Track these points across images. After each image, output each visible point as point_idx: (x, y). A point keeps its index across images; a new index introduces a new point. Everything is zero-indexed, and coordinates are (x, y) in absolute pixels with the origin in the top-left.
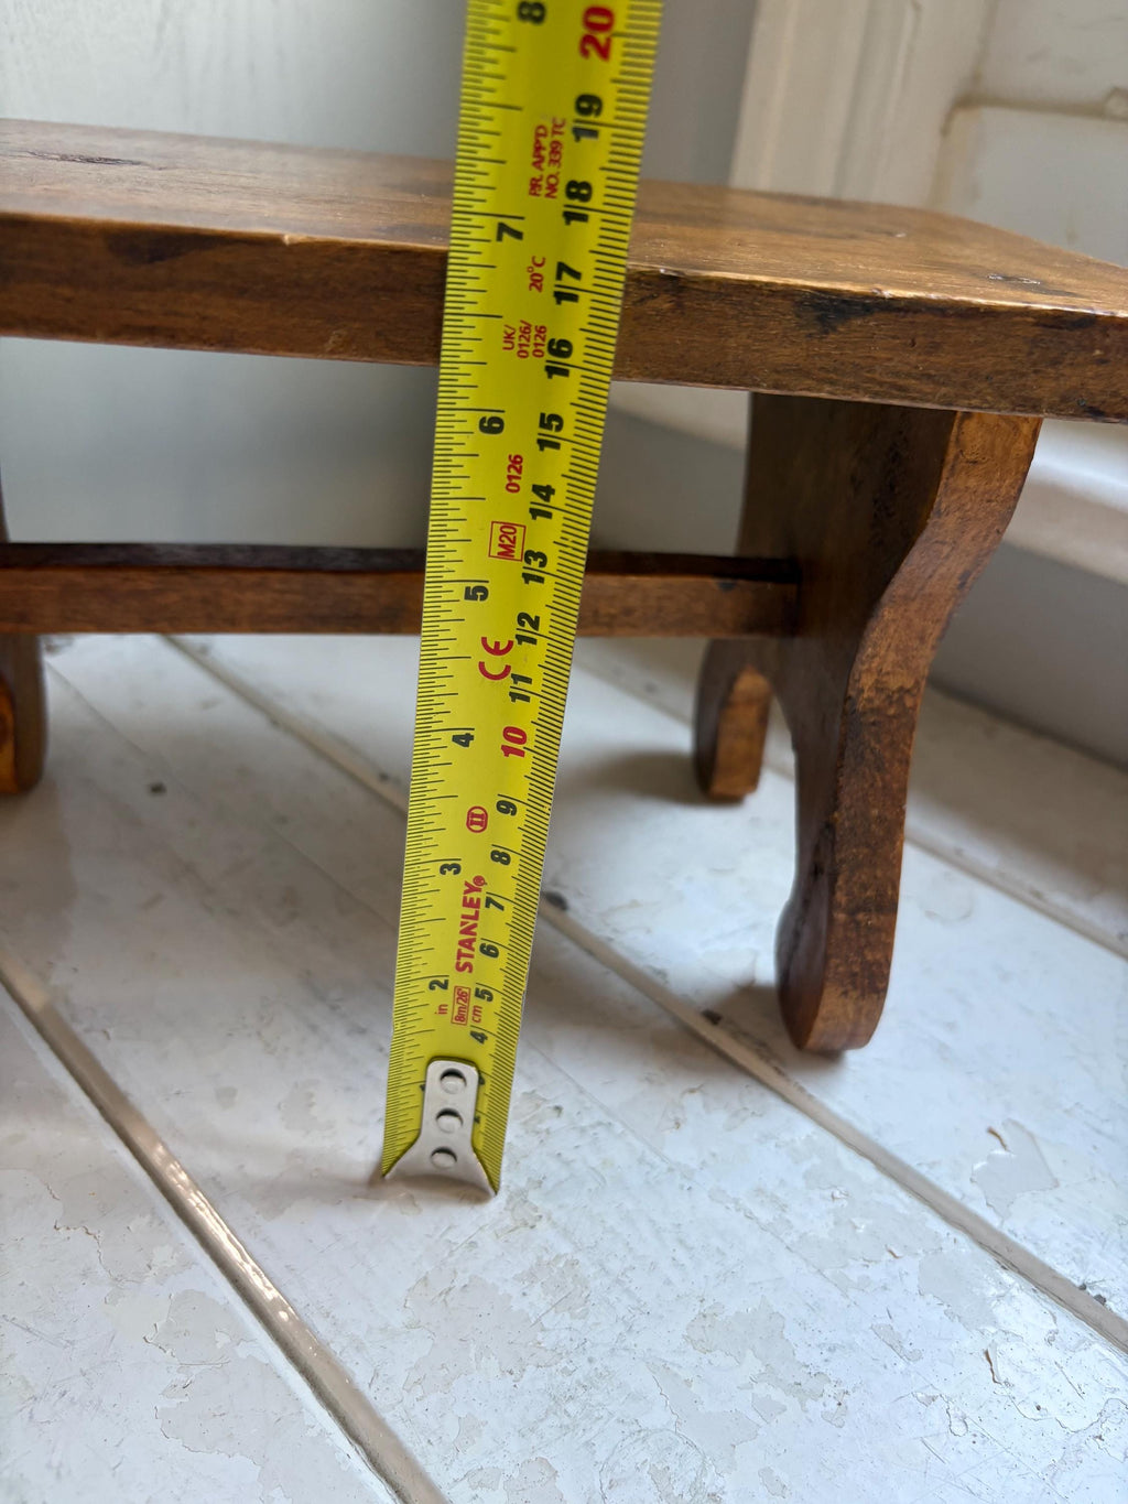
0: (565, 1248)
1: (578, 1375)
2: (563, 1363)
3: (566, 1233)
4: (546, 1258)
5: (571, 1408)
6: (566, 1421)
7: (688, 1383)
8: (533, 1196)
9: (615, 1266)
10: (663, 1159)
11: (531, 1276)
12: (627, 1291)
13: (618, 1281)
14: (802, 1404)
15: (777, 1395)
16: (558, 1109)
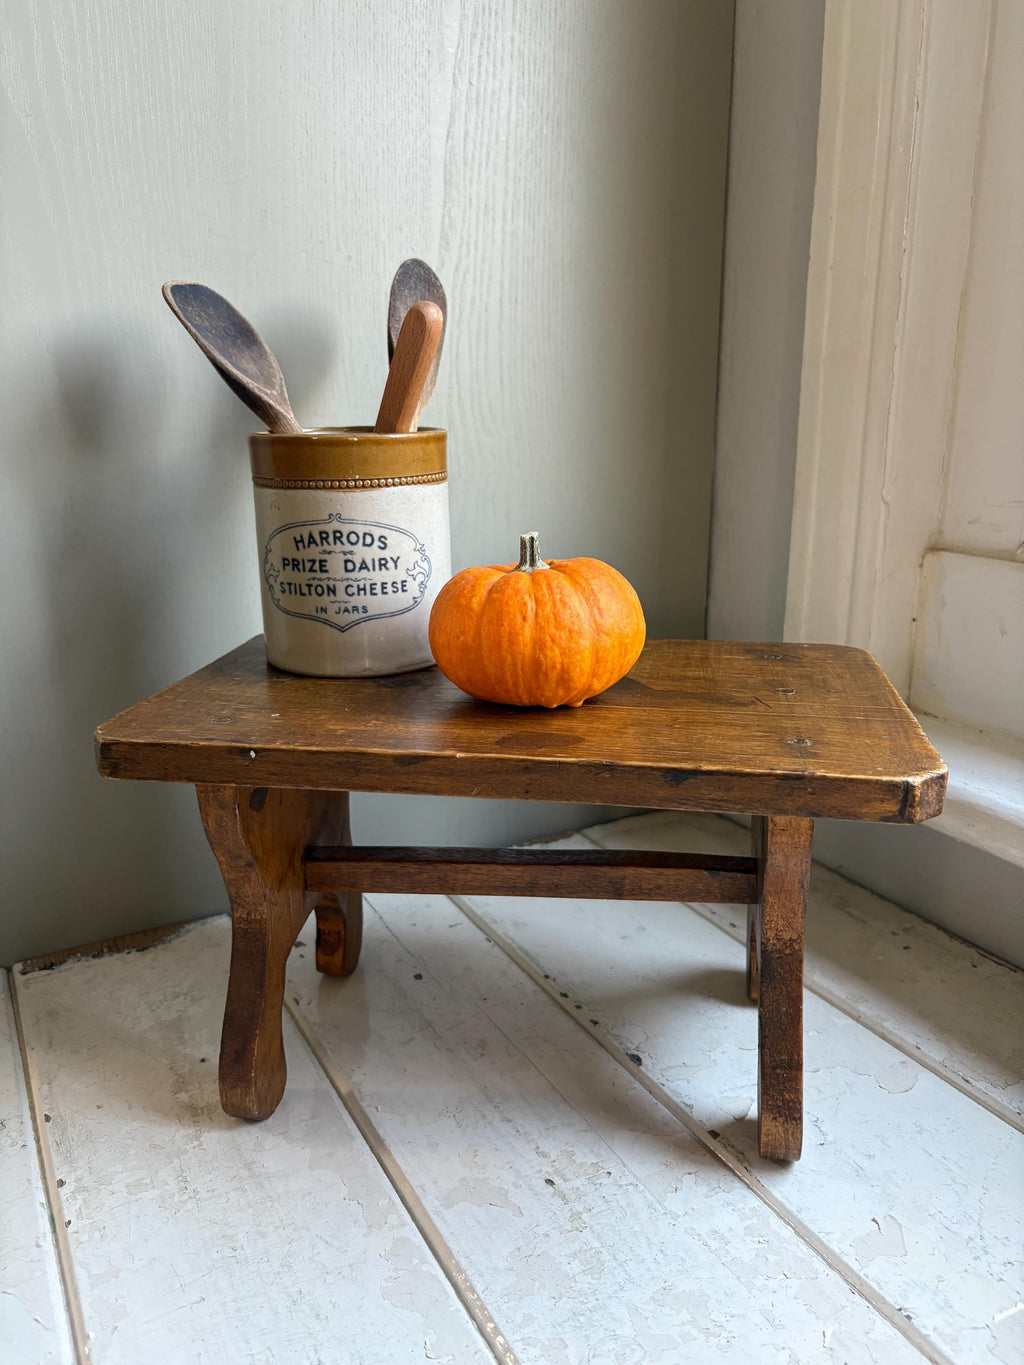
0: (596, 1244)
1: (589, 1305)
2: (582, 1299)
3: (598, 1237)
4: (585, 1247)
5: (581, 1319)
6: (578, 1324)
7: (647, 1318)
8: (585, 1217)
9: (621, 1257)
10: (663, 1207)
11: (575, 1255)
12: (625, 1270)
13: (621, 1265)
14: (707, 1337)
15: (694, 1332)
16: (609, 1173)
